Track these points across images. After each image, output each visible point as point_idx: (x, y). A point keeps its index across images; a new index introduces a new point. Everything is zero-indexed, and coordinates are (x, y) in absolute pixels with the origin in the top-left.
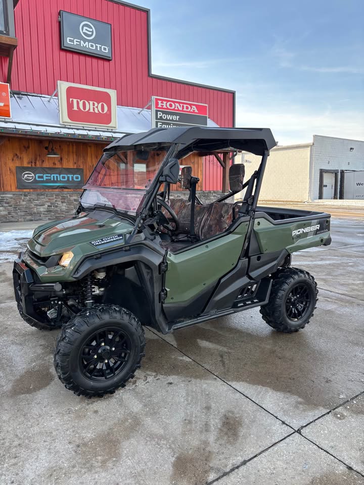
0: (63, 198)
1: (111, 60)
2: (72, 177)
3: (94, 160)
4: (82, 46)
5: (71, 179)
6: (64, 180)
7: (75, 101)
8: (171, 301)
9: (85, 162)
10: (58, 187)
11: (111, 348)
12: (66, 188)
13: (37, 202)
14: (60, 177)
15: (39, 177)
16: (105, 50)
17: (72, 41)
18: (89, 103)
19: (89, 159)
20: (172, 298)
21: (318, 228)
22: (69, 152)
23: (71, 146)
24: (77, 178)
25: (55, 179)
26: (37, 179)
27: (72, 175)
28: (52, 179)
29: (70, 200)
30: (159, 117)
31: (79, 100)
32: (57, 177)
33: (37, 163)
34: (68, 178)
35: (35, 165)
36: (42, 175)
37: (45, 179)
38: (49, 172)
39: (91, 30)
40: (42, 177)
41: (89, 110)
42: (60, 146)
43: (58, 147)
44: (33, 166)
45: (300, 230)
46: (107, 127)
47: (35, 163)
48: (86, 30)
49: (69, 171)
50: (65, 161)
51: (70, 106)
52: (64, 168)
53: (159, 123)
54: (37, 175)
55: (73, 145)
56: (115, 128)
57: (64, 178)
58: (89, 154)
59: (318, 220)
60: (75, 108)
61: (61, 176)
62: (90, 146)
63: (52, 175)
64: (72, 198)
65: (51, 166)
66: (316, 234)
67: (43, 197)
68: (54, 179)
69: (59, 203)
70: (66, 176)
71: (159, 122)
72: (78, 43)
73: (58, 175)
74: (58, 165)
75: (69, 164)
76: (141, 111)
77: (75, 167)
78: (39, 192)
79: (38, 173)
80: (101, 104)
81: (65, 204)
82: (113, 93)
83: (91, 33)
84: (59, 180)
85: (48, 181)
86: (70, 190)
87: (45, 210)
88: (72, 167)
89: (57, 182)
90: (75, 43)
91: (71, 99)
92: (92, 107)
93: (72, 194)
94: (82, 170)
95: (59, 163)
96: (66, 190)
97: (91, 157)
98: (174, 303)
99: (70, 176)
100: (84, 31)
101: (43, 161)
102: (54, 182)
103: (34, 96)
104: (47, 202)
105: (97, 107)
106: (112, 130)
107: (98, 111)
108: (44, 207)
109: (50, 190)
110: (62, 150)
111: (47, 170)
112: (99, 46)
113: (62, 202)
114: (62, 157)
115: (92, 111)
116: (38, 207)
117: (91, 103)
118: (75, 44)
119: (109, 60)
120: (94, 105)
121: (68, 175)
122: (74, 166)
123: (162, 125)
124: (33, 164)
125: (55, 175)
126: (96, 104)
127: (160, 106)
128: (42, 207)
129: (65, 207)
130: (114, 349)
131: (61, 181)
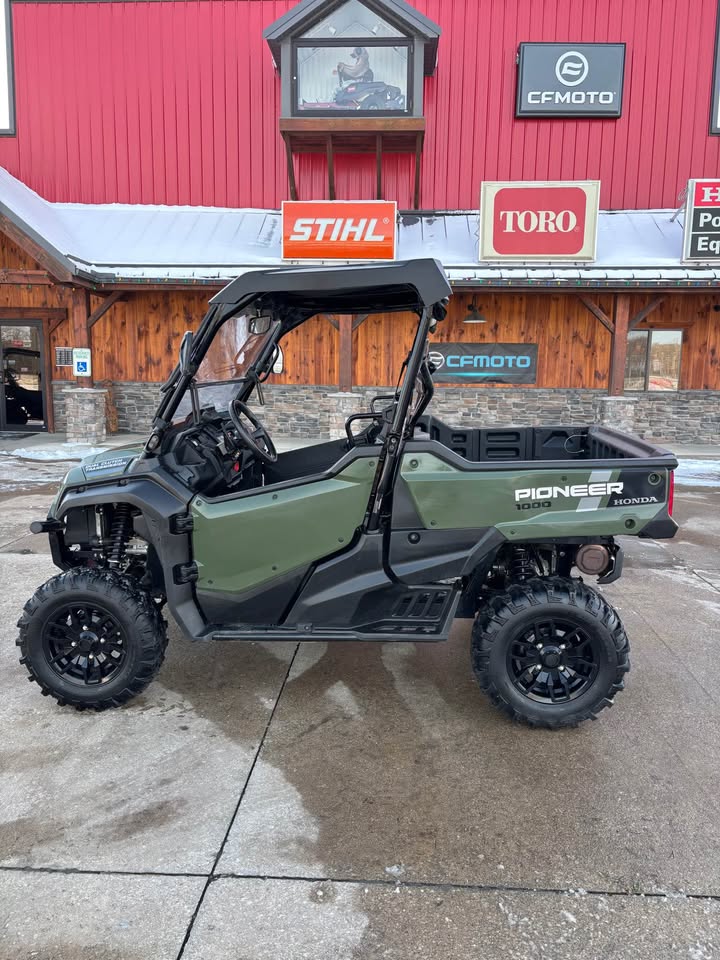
0: (493, 400)
1: (619, 117)
2: (514, 361)
3: (561, 327)
4: (557, 102)
5: (510, 365)
6: (497, 366)
7: (510, 215)
8: (208, 586)
9: (542, 333)
10: (484, 380)
11: (100, 639)
12: (499, 381)
13: (444, 405)
14: (491, 362)
15: (453, 361)
16: (607, 100)
17: (538, 97)
18: (538, 215)
19: (551, 326)
20: (210, 582)
21: (618, 491)
22: (511, 313)
23: (517, 302)
24: (523, 362)
25: (481, 365)
26: (449, 365)
27: (515, 357)
28: (476, 365)
29: (506, 405)
30: (701, 225)
31: (518, 213)
32: (485, 360)
33: (452, 336)
34: (506, 362)
35: (448, 339)
36: (458, 357)
37: (462, 365)
38: (471, 351)
39: (579, 66)
40: (458, 361)
41: (537, 228)
42: (496, 303)
43: (493, 304)
44: (445, 340)
45: (549, 489)
46: (573, 258)
47: (448, 336)
48: (569, 68)
49: (509, 349)
50: (502, 330)
51: (499, 224)
52: (500, 344)
53: (701, 239)
54: (449, 358)
55: (521, 299)
56: (590, 259)
57: (497, 362)
58: (552, 316)
59: (619, 471)
60: (509, 228)
61: (493, 358)
62: (557, 299)
63: (477, 357)
64: (510, 401)
65: (477, 339)
66: (611, 504)
67: (455, 397)
68: (478, 364)
69: (484, 409)
70: (502, 359)
71: (702, 235)
72: (550, 99)
73: (487, 357)
74: (489, 339)
75: (511, 334)
76: (677, 214)
77: (522, 341)
78: (450, 387)
79: (451, 354)
80: (562, 214)
81: (494, 412)
82: (592, 189)
83: (578, 73)
84: (488, 365)
85: (467, 368)
86: (507, 385)
87: (457, 421)
88: (517, 342)
89: (483, 369)
90: (544, 99)
91: (502, 213)
92: (544, 222)
93: (511, 393)
94: (536, 346)
95: (491, 334)
96: (500, 385)
97: (557, 320)
98: (214, 590)
99: (510, 358)
100: (565, 71)
101: (463, 332)
102: (479, 369)
103: (457, 215)
104: (464, 407)
105: (554, 221)
106: (584, 263)
107: (556, 228)
108: (456, 415)
109: (470, 385)
110: (498, 309)
111: (468, 348)
112: (592, 94)
113: (490, 408)
114: (498, 322)
115: (542, 229)
116: (447, 415)
117: (542, 214)
118: (543, 102)
119: (614, 119)
120: (547, 217)
121: (507, 357)
122: (519, 340)
123: (709, 241)
124: (445, 338)
125: (482, 358)
126: (552, 215)
127: (707, 198)
128: (453, 415)
129: (493, 418)
130: (102, 640)
131: (491, 369)
